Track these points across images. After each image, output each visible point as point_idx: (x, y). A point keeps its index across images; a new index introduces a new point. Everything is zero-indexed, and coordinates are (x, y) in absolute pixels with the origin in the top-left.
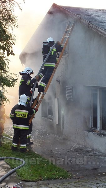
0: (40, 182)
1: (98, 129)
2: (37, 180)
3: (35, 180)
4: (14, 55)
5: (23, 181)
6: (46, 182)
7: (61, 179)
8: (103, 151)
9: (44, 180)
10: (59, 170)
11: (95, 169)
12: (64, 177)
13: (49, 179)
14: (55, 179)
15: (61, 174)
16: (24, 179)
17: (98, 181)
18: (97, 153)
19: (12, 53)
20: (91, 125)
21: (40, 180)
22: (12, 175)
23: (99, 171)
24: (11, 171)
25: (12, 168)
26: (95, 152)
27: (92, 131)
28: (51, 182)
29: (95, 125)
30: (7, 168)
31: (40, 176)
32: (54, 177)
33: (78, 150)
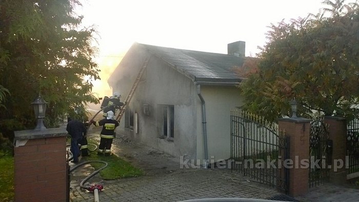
0: (119, 180)
1: (168, 137)
2: (117, 179)
3: (114, 178)
4: (100, 79)
5: (105, 180)
6: (124, 180)
7: (136, 177)
8: (171, 154)
9: (122, 178)
10: (135, 170)
11: (164, 168)
12: (139, 175)
13: (126, 177)
14: (132, 177)
15: (137, 172)
16: (105, 178)
17: (166, 178)
18: (167, 155)
19: (99, 78)
20: (162, 133)
21: (119, 178)
22: (96, 176)
23: (167, 169)
24: (95, 172)
25: (96, 170)
26: (164, 155)
27: (163, 138)
28: (128, 179)
29: (166, 133)
30: (92, 170)
31: (119, 176)
32: (131, 175)
33: (151, 153)
